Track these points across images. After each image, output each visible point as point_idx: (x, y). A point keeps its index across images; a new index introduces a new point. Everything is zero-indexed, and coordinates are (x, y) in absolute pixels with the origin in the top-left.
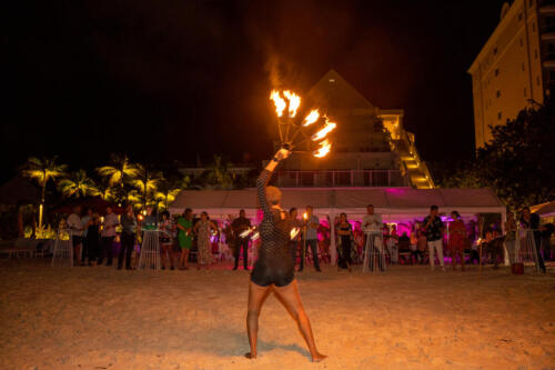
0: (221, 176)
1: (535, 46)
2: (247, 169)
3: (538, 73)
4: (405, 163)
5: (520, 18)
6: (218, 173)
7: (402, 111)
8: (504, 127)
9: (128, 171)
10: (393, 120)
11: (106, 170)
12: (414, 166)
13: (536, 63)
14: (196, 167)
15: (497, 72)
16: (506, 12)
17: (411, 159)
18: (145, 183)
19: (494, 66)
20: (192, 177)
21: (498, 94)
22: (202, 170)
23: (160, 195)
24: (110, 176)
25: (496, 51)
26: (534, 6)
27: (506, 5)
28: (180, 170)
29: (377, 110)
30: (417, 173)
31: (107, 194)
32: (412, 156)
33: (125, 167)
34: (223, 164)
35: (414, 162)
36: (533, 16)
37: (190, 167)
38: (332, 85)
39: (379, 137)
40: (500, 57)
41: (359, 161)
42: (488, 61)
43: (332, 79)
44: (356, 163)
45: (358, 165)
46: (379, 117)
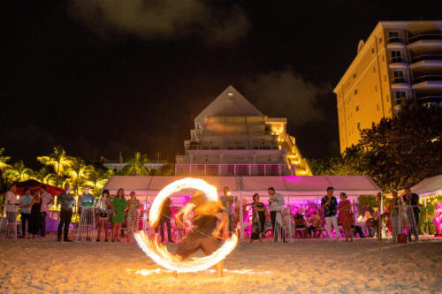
0: (140, 169)
1: (385, 72)
3: (387, 92)
4: (289, 159)
5: (373, 51)
6: (136, 167)
7: (285, 119)
8: (370, 131)
10: (278, 126)
12: (297, 162)
13: (386, 84)
14: (119, 163)
15: (356, 92)
16: (361, 48)
17: (294, 157)
18: (78, 173)
19: (354, 87)
20: (115, 170)
21: (357, 109)
22: (124, 165)
23: (90, 183)
25: (355, 76)
26: (383, 43)
27: (361, 42)
28: (105, 165)
29: (266, 118)
30: (299, 167)
32: (294, 154)
33: (62, 159)
34: (141, 160)
35: (296, 159)
36: (382, 50)
37: (114, 163)
38: (230, 98)
39: (269, 138)
40: (358, 80)
41: (254, 156)
42: (349, 84)
43: (230, 92)
44: (252, 158)
45: (255, 160)
46: (267, 123)
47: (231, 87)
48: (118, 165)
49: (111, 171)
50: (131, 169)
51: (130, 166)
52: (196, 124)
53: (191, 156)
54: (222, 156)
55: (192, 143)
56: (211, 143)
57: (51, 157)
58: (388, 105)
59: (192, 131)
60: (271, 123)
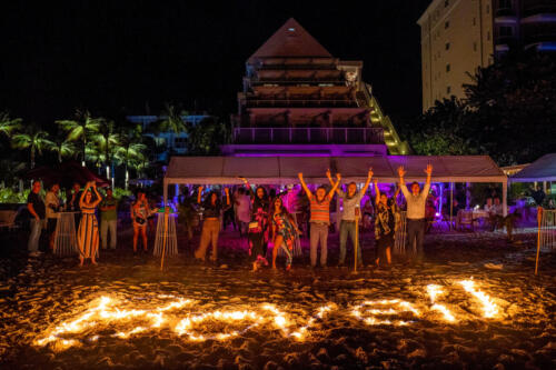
0: (175, 125)
1: (487, 1)
3: (488, 28)
6: (171, 122)
7: (361, 62)
9: (90, 125)
10: (352, 71)
11: (67, 124)
12: (377, 120)
13: (488, 17)
14: (145, 114)
15: (447, 25)
17: (374, 112)
18: (106, 137)
19: (444, 18)
21: (448, 47)
23: (122, 149)
24: (70, 131)
25: (446, 3)
28: (128, 118)
29: (337, 61)
30: (382, 127)
31: (64, 149)
32: (374, 109)
33: (88, 122)
34: (176, 112)
35: (376, 116)
38: (292, 34)
39: (342, 90)
40: (450, 10)
41: (331, 116)
42: (438, 13)
43: (291, 28)
44: (328, 119)
45: (331, 122)
46: (339, 68)
47: (292, 20)
48: (145, 118)
49: (139, 127)
50: (165, 123)
51: (163, 120)
52: (249, 68)
55: (248, 98)
58: (489, 45)
59: (247, 80)
60: (345, 67)
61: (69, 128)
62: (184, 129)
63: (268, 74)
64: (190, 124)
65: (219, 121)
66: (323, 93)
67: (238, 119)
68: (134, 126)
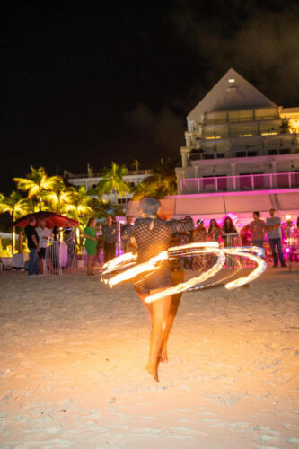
0: (118, 185)
2: (143, 176)
6: (114, 182)
11: (25, 183)
14: (87, 177)
18: (59, 195)
22: (100, 179)
23: (72, 207)
24: (29, 190)
29: (280, 108)
33: (43, 180)
34: (119, 172)
37: (81, 177)
38: (232, 86)
39: (288, 138)
41: (274, 163)
43: (231, 79)
44: (271, 166)
45: (275, 168)
46: (282, 116)
47: (231, 71)
48: (87, 180)
49: (83, 189)
50: (108, 183)
51: (106, 181)
52: (190, 123)
53: (196, 168)
54: (233, 165)
55: (194, 151)
56: (215, 149)
57: (28, 179)
59: (188, 135)
60: (288, 115)
61: (27, 187)
62: (127, 188)
63: (210, 128)
64: (132, 184)
65: (162, 179)
66: (265, 142)
67: (183, 172)
68: (78, 188)
